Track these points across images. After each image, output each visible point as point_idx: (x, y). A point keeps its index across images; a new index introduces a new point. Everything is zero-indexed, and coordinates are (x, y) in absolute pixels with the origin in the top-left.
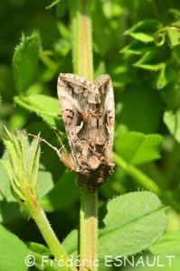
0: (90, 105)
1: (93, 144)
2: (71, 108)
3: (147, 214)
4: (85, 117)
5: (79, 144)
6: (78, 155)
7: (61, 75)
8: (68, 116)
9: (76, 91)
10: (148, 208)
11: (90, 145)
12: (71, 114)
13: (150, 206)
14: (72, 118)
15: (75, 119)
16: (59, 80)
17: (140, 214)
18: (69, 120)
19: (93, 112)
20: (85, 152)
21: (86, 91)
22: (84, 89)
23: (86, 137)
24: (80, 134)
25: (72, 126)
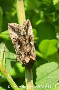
0: (22, 35)
1: (26, 52)
2: (15, 38)
3: (53, 71)
4: (21, 41)
5: (20, 52)
6: (21, 57)
7: (9, 24)
8: (14, 41)
9: (15, 30)
10: (53, 69)
11: (25, 52)
12: (15, 40)
13: (53, 68)
14: (16, 42)
15: (17, 42)
16: (8, 26)
17: (50, 72)
18: (15, 43)
19: (23, 38)
20: (23, 56)
21: (19, 30)
22: (19, 29)
23: (22, 49)
24: (20, 48)
25: (17, 45)
